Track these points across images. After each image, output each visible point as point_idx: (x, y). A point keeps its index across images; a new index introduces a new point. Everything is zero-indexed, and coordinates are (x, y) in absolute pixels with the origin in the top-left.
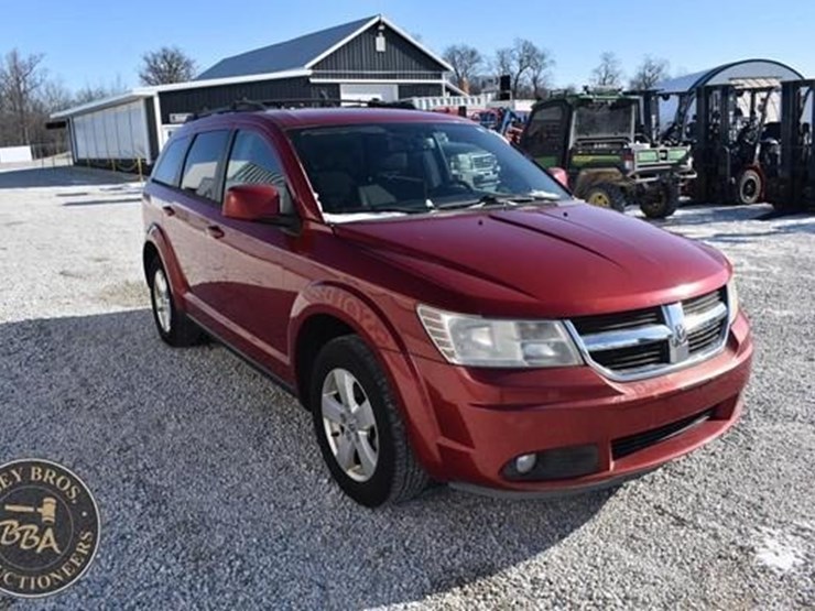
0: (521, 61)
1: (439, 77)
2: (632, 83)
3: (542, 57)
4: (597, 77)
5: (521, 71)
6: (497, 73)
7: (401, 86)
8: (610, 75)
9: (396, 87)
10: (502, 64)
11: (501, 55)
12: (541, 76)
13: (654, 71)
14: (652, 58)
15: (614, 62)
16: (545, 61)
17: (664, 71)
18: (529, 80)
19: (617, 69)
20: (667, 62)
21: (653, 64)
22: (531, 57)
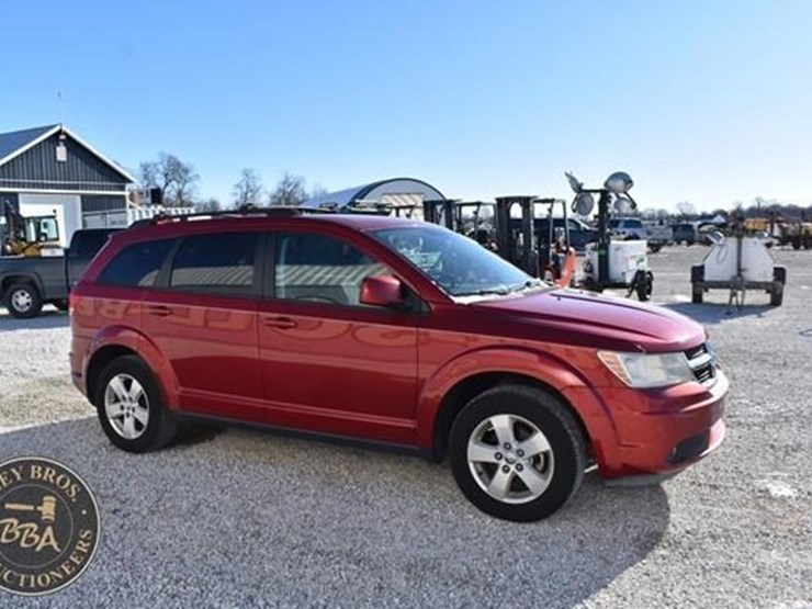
0: (166, 175)
1: (123, 188)
2: (273, 197)
3: (186, 171)
4: (239, 191)
5: (167, 184)
6: (141, 186)
7: (83, 197)
8: (252, 190)
9: (79, 198)
10: (146, 177)
11: (145, 167)
12: (185, 190)
13: (292, 187)
14: (290, 175)
15: (254, 177)
16: (190, 175)
17: (301, 187)
18: (174, 193)
19: (258, 184)
20: (303, 179)
21: (291, 180)
22: (176, 170)
